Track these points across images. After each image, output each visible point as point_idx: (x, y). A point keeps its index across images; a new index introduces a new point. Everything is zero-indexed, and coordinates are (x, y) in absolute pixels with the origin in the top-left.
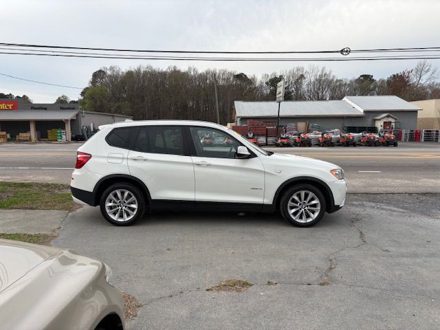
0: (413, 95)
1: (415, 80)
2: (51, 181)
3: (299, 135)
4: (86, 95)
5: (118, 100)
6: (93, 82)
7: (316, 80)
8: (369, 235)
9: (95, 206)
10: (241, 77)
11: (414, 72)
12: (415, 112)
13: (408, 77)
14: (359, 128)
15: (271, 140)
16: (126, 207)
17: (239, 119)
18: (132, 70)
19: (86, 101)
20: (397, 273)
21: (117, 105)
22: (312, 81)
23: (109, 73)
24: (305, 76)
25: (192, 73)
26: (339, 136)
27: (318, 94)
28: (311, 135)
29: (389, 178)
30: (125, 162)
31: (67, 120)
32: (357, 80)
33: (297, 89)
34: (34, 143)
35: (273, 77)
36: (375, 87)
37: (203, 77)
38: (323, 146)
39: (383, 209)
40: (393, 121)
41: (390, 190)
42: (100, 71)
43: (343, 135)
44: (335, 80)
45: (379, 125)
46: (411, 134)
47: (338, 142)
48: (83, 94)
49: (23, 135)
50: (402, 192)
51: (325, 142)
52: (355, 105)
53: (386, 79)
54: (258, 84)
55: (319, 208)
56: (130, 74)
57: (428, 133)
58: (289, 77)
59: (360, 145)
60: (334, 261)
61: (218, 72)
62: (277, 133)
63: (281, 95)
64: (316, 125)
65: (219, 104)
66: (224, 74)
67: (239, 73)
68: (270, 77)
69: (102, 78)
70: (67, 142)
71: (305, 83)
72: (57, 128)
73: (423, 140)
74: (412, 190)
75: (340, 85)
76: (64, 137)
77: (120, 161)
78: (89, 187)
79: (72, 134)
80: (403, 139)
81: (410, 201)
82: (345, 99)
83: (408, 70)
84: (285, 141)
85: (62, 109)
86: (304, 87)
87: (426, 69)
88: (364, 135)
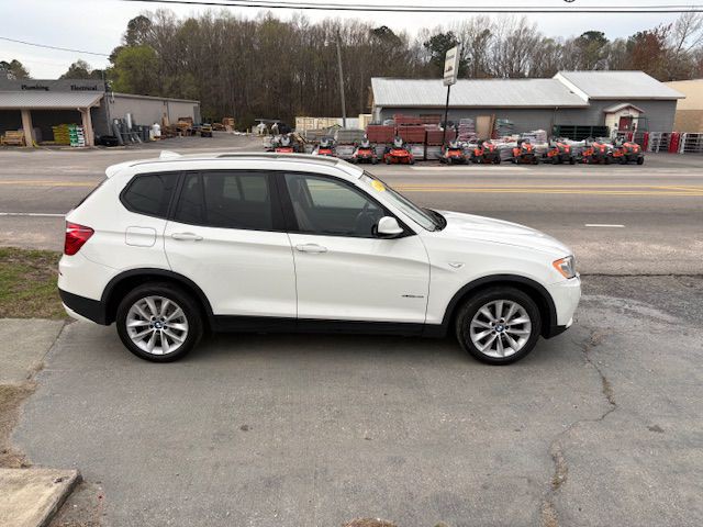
0: (669, 68)
1: (674, 43)
2: (42, 244)
3: (481, 143)
4: (118, 61)
5: (174, 71)
6: (130, 37)
7: (509, 39)
8: (621, 387)
9: (108, 324)
10: (383, 33)
11: (673, 29)
12: (673, 101)
13: (663, 37)
14: (579, 127)
15: (432, 151)
16: (165, 328)
17: (378, 110)
18: (196, 17)
19: (119, 71)
20: (684, 494)
21: (172, 79)
22: (503, 41)
23: (155, 21)
24: (491, 32)
25: (300, 25)
26: (546, 145)
27: (511, 64)
28: (499, 144)
29: (638, 239)
30: (160, 242)
31: (84, 109)
32: (577, 40)
33: (477, 56)
34: (31, 150)
35: (437, 34)
36: (606, 54)
37: (317, 33)
38: (519, 163)
39: (636, 315)
40: (635, 115)
41: (643, 267)
42: (141, 18)
43: (554, 144)
44: (541, 40)
45: (612, 123)
46: (664, 141)
47: (545, 156)
48: (113, 58)
49: (11, 136)
50: (664, 272)
51: (522, 156)
52: (574, 88)
53: (626, 38)
54: (411, 45)
55: (528, 331)
56: (191, 24)
57: (693, 139)
58: (463, 35)
59: (581, 162)
60: (561, 460)
61: (343, 23)
62: (443, 141)
63: (452, 72)
64: (507, 121)
65: (345, 79)
66: (353, 28)
67: (379, 27)
68: (431, 35)
69: (144, 31)
70: (88, 148)
71: (490, 44)
72: (69, 122)
73: (682, 151)
74: (681, 267)
75: (550, 48)
76: (81, 138)
77: (150, 242)
78: (95, 292)
79: (96, 133)
80: (650, 149)
81: (680, 293)
82: (558, 76)
83: (664, 25)
84: (456, 154)
85: (75, 88)
86: (489, 52)
87: (694, 25)
88: (589, 144)
